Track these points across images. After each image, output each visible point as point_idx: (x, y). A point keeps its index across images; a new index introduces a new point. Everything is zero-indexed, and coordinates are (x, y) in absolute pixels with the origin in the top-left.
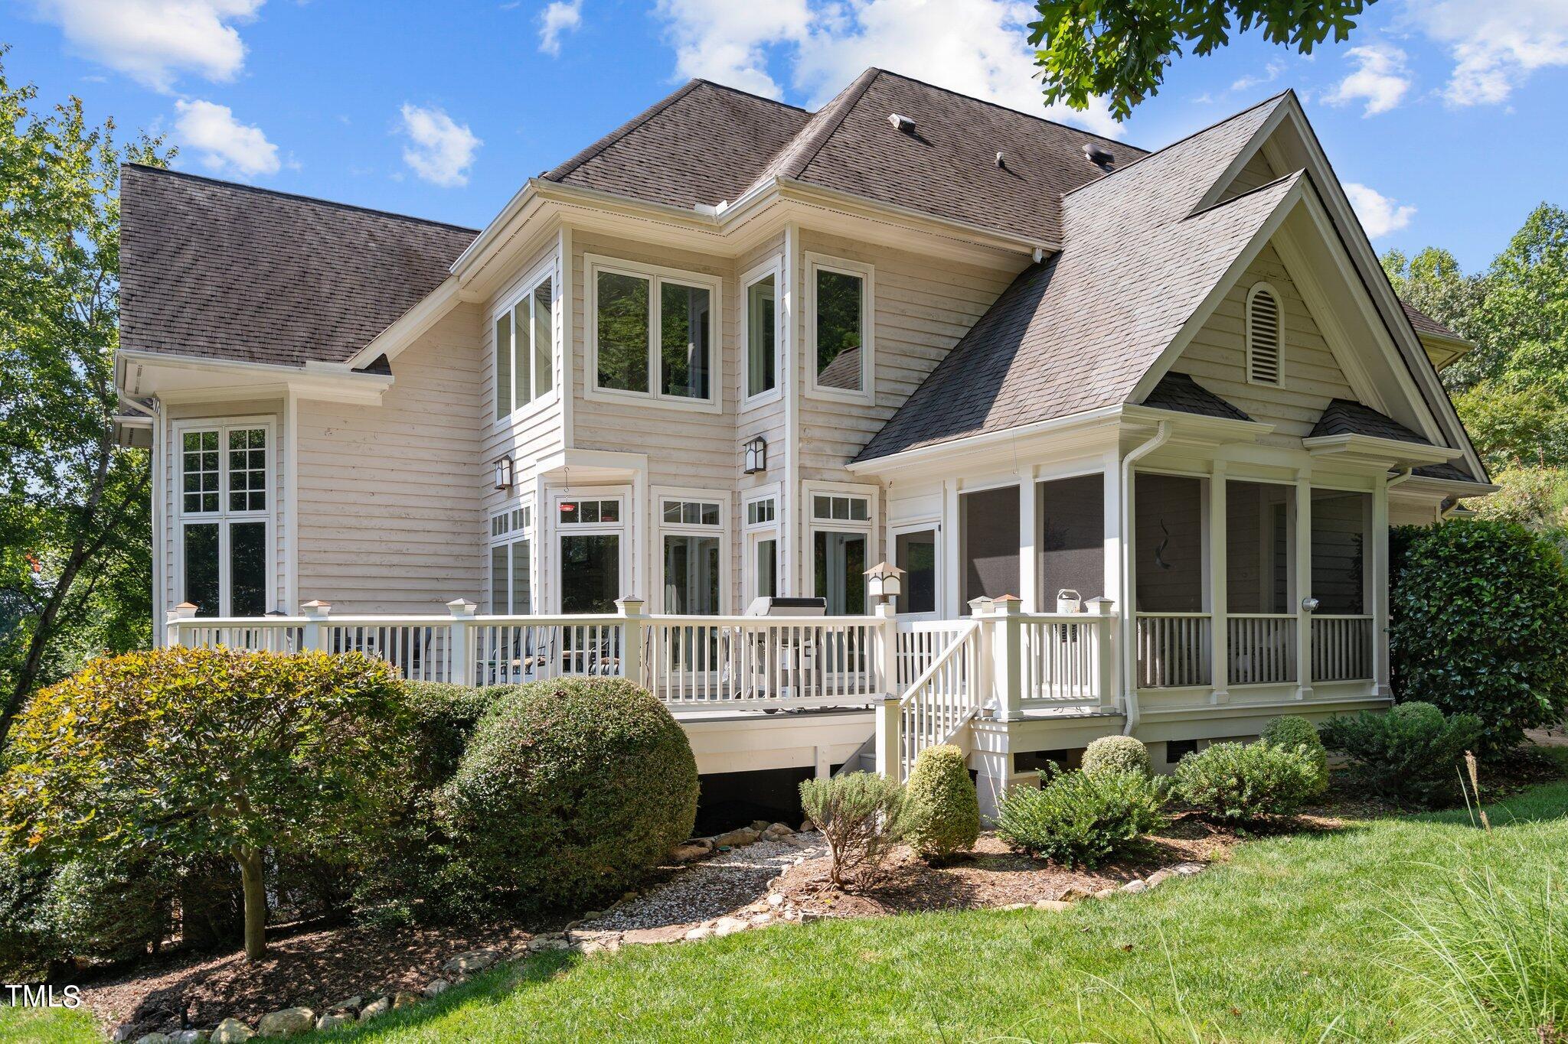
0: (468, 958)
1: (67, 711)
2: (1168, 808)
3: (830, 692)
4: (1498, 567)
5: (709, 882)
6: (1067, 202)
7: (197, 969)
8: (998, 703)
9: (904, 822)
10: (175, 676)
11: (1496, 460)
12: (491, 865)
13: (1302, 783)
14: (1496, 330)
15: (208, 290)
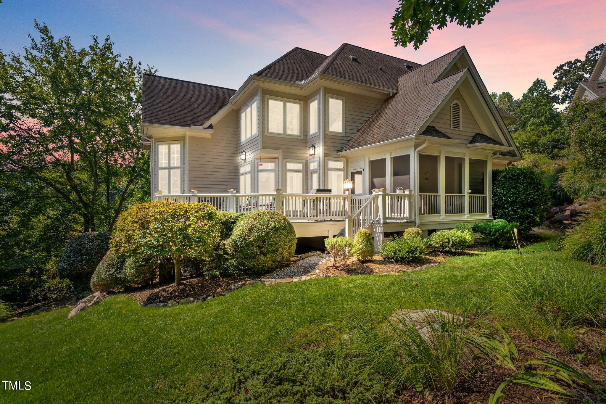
0: (234, 286)
1: (129, 218)
2: (428, 248)
3: (333, 215)
4: (524, 181)
5: (299, 267)
6: (399, 79)
7: (163, 288)
8: (380, 218)
9: (353, 250)
10: (157, 208)
11: (524, 152)
12: (240, 261)
13: (466, 241)
14: (524, 115)
15: (165, 107)
